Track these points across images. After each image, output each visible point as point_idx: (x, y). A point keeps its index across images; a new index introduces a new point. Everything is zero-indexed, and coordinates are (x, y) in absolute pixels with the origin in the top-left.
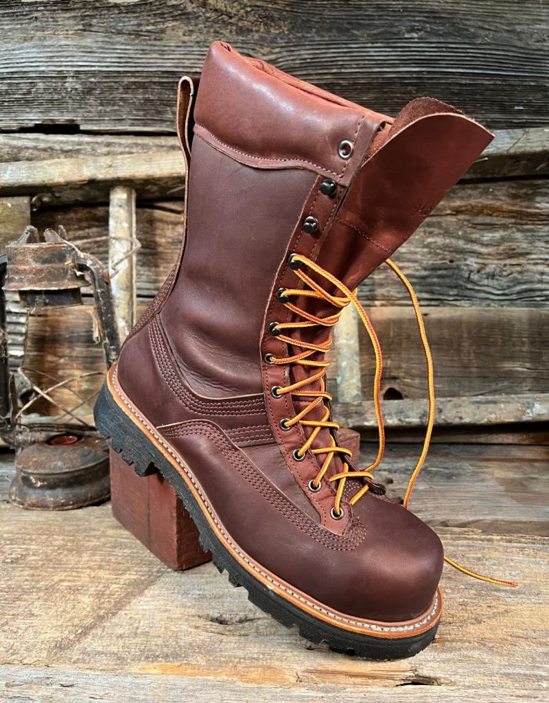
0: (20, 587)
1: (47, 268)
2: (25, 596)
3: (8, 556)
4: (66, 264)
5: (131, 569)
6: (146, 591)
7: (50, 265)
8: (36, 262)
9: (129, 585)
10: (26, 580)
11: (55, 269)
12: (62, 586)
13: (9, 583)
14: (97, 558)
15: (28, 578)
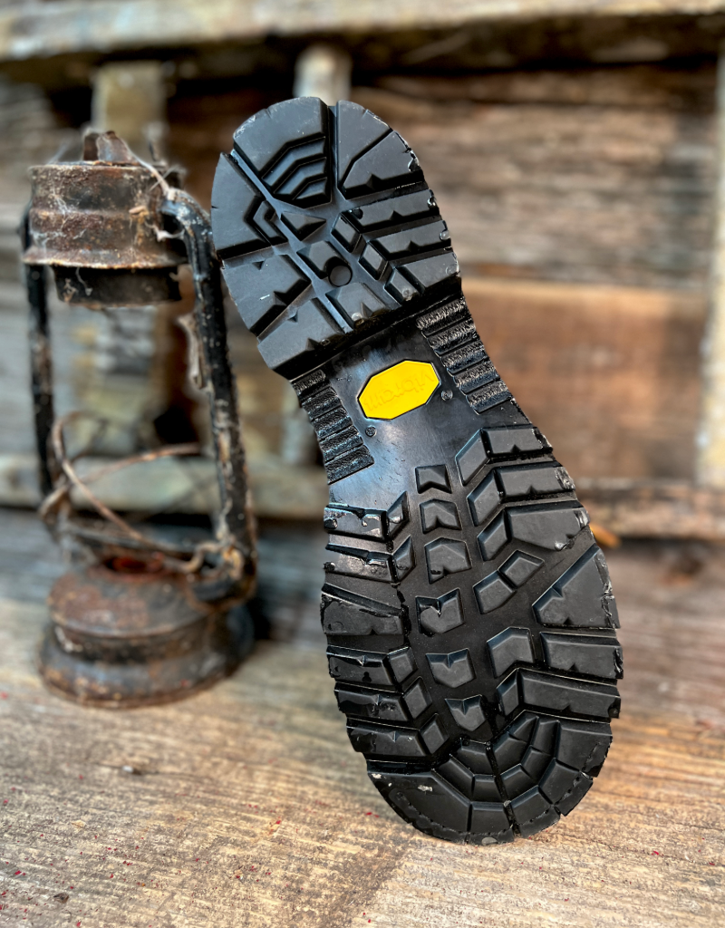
0: (148, 846)
1: (90, 219)
2: (157, 875)
3: (129, 759)
4: (133, 211)
5: (345, 824)
6: (378, 892)
7: (96, 213)
8: (69, 203)
9: (345, 870)
10: (160, 831)
11: (108, 221)
12: (223, 855)
13: (130, 833)
14: (281, 786)
15: (162, 824)
